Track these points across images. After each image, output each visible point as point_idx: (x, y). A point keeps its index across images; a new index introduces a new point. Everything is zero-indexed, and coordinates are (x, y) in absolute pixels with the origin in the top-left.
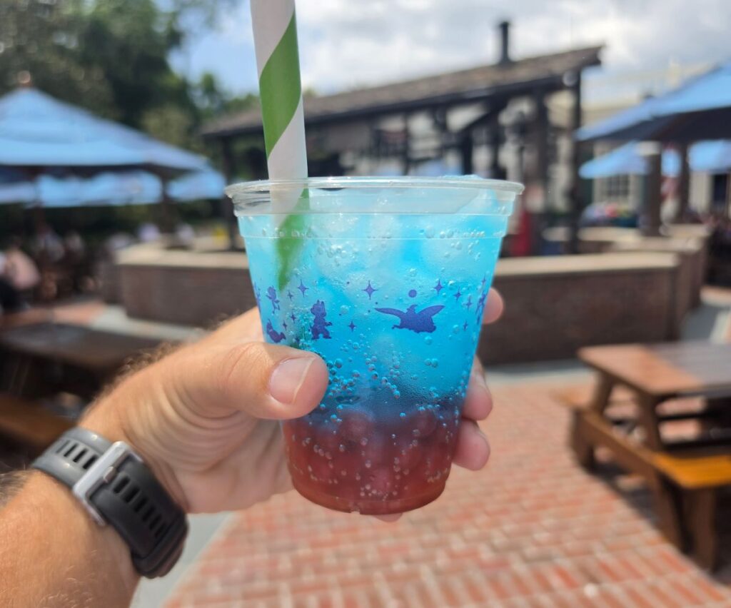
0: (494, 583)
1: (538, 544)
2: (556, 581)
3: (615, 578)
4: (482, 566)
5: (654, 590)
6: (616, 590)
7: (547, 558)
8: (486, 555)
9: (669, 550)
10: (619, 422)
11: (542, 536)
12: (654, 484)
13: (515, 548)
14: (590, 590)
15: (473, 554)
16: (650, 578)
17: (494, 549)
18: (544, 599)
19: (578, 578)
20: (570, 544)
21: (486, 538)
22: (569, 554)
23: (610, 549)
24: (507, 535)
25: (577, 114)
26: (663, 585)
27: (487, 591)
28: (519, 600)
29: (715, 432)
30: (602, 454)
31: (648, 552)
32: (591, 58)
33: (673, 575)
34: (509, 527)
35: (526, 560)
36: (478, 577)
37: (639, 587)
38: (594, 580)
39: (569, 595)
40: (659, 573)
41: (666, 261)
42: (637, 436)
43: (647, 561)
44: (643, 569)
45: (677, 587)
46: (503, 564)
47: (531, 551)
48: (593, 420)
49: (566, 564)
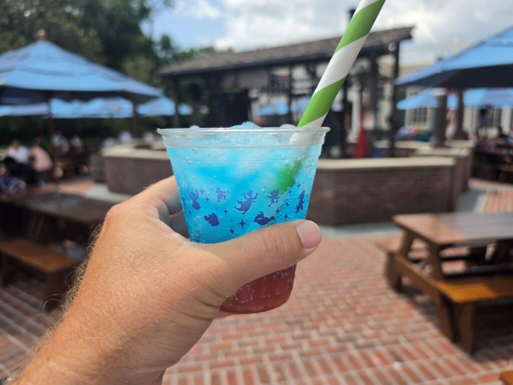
0: (338, 361)
1: (365, 337)
2: (376, 361)
3: (412, 358)
4: (331, 351)
5: (435, 365)
6: (412, 365)
7: (371, 346)
8: (333, 344)
9: (445, 340)
10: (416, 261)
11: (368, 332)
12: (438, 300)
13: (352, 340)
14: (397, 366)
15: (326, 343)
16: (433, 358)
17: (339, 340)
18: (369, 372)
19: (389, 358)
20: (385, 337)
21: (334, 334)
22: (384, 344)
23: (409, 340)
24: (346, 332)
25: (396, 69)
26: (441, 362)
27: (333, 366)
28: (353, 372)
29: (475, 268)
30: (406, 281)
31: (432, 342)
32: (406, 34)
33: (447, 356)
34: (348, 326)
35: (358, 347)
36: (328, 357)
37: (426, 363)
38: (399, 359)
39: (384, 369)
40: (439, 355)
41: (449, 162)
42: (428, 270)
43: (431, 347)
44: (429, 352)
45: (449, 363)
46: (344, 349)
47: (361, 341)
48: (400, 259)
49: (382, 349)
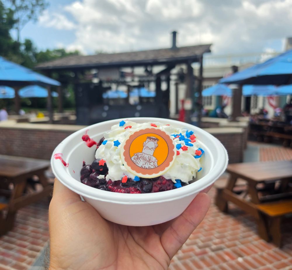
0: (203, 260)
1: (215, 244)
2: (227, 258)
3: (248, 254)
4: (197, 255)
5: (262, 256)
6: (249, 258)
7: (221, 249)
8: (198, 250)
9: (262, 241)
11: (217, 241)
13: (208, 246)
14: (240, 260)
15: (192, 250)
16: (260, 253)
17: (200, 247)
18: (225, 265)
19: (234, 255)
20: (228, 243)
21: (195, 243)
22: (228, 247)
23: (242, 243)
24: (203, 241)
25: (201, 70)
26: (265, 254)
27: (202, 264)
28: (215, 266)
29: (268, 197)
30: (231, 206)
31: (256, 243)
32: (207, 49)
33: (267, 251)
34: (203, 238)
35: (213, 250)
36: (197, 258)
37: (256, 256)
38: (240, 256)
39: (233, 262)
40: (262, 251)
41: (239, 130)
43: (256, 246)
44: (256, 250)
45: (269, 254)
46: (205, 253)
47: (214, 247)
49: (228, 250)
